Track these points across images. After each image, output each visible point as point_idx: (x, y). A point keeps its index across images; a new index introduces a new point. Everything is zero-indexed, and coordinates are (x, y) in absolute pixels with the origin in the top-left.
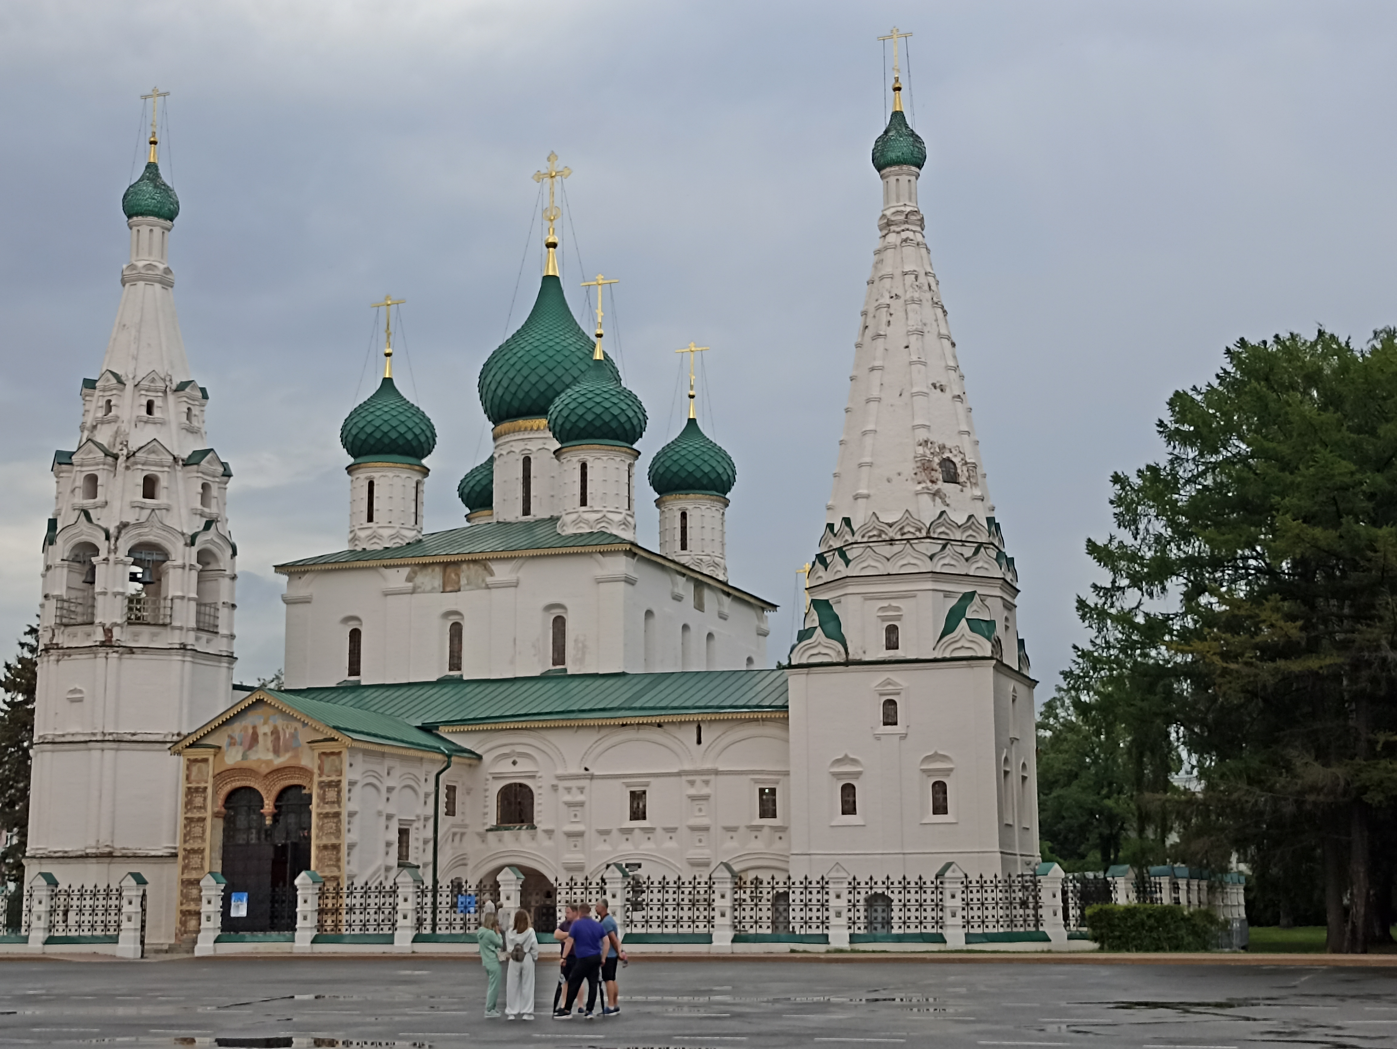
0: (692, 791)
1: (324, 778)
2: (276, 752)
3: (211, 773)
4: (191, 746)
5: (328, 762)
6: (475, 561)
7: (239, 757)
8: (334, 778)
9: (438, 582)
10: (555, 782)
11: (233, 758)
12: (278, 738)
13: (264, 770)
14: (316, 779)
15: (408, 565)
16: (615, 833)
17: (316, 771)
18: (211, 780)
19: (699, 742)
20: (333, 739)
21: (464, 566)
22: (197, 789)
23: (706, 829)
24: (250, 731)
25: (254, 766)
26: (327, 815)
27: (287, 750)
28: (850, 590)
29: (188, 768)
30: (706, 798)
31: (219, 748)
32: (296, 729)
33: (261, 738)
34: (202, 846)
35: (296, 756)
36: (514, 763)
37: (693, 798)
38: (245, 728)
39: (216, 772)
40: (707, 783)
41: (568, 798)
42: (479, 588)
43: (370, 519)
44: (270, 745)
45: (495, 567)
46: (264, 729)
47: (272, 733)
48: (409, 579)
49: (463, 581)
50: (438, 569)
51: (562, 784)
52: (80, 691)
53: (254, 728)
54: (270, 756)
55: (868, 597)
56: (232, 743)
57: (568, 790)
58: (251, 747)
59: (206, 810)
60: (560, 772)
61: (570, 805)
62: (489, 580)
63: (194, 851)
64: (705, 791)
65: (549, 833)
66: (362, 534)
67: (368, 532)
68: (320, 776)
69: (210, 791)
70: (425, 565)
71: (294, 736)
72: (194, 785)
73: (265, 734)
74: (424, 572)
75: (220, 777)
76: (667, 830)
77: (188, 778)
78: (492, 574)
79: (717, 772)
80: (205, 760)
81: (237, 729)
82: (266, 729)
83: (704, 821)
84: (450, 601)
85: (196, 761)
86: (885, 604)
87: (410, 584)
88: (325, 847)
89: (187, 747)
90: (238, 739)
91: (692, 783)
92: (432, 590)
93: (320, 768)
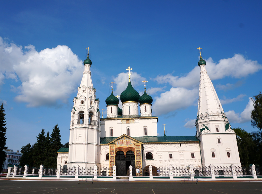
0: (180, 154)
1: (137, 149)
2: (127, 144)
3: (115, 148)
4: (111, 143)
5: (137, 147)
6: (132, 119)
7: (120, 146)
8: (139, 150)
9: (126, 122)
10: (157, 152)
11: (119, 146)
12: (127, 142)
13: (125, 148)
14: (135, 149)
15: (121, 119)
16: (168, 160)
17: (135, 148)
18: (115, 149)
19: (181, 146)
20: (139, 143)
21: (130, 120)
22: (112, 151)
23: (183, 160)
24: (122, 141)
25: (123, 147)
26: (138, 156)
27: (129, 145)
28: (210, 122)
29: (110, 147)
30: (183, 155)
31: (116, 144)
32: (131, 141)
33: (124, 142)
34: (114, 161)
35: (131, 146)
36: (149, 149)
37: (180, 155)
38: (121, 141)
39: (116, 148)
40: (183, 152)
41: (159, 155)
42: (133, 123)
43: (111, 113)
44: (126, 144)
45: (136, 120)
46: (124, 141)
47: (126, 142)
48: (121, 121)
49: (130, 122)
50: (126, 120)
51: (158, 152)
52: (81, 135)
53: (123, 141)
54: (126, 145)
55: (213, 124)
56: (118, 143)
57: (159, 153)
58: (122, 144)
59: (114, 155)
60: (157, 151)
61: (159, 156)
62: (135, 122)
63: (112, 162)
64: (182, 154)
65: (156, 160)
66: (111, 115)
67: (112, 115)
68: (136, 149)
69: (115, 151)
70: (124, 119)
71: (130, 142)
72: (112, 150)
73: (125, 142)
74: (124, 120)
75: (117, 149)
76: (176, 160)
77: (110, 149)
78: (135, 121)
79: (184, 151)
80: (114, 146)
81: (119, 141)
82: (125, 141)
83: (183, 159)
84: (128, 125)
85: (112, 146)
86: (216, 125)
87: (122, 122)
88: (138, 161)
89: (110, 144)
90: (120, 143)
91: (180, 153)
92: (125, 123)
93: (136, 147)
